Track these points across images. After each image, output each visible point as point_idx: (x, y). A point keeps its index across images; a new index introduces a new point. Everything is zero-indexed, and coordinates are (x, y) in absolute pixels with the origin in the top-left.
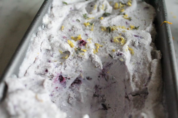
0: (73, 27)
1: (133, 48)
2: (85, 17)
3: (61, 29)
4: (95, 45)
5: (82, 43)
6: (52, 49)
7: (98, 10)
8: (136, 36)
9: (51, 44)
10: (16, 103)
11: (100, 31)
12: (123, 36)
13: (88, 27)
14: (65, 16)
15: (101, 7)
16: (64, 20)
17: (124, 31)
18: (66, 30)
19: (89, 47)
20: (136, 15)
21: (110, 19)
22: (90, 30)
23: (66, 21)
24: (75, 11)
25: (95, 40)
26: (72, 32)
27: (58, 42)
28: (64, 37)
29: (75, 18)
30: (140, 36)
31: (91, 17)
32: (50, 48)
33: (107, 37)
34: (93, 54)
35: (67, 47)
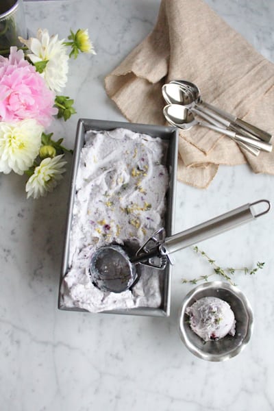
0: (97, 209)
1: (146, 229)
2: (106, 194)
3: (88, 212)
4: (117, 226)
5: (107, 227)
6: (85, 237)
7: (117, 184)
8: (148, 218)
9: (84, 234)
10: (75, 294)
11: (120, 211)
12: (138, 218)
13: (110, 207)
14: (88, 197)
15: (119, 180)
16: (89, 204)
17: (139, 214)
18: (92, 214)
19: (112, 232)
20: (151, 186)
21: (128, 197)
22: (112, 210)
23: (91, 205)
24: (97, 189)
25: (117, 221)
26: (97, 215)
27: (89, 232)
28: (93, 222)
29: (97, 200)
30: (151, 218)
31: (111, 193)
32: (83, 236)
33: (126, 218)
34: (116, 237)
35: (96, 234)
